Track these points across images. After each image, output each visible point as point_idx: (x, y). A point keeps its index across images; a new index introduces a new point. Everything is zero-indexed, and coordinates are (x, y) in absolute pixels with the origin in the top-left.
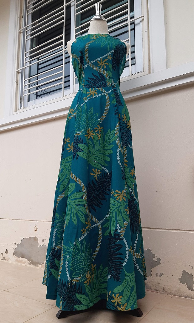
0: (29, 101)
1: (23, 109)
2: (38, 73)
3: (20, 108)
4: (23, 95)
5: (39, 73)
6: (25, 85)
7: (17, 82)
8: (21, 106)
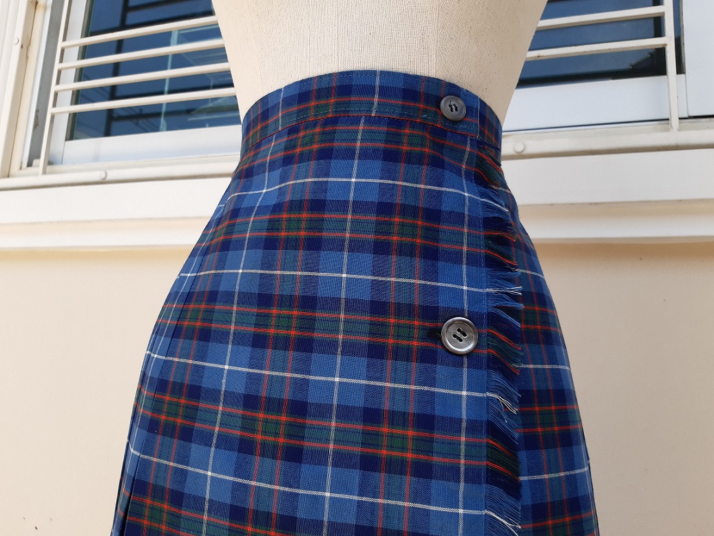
0: (71, 136)
1: (44, 172)
2: (123, 26)
3: (30, 164)
4: (50, 110)
5: (128, 22)
6: (63, 65)
7: (26, 46)
8: (34, 155)
